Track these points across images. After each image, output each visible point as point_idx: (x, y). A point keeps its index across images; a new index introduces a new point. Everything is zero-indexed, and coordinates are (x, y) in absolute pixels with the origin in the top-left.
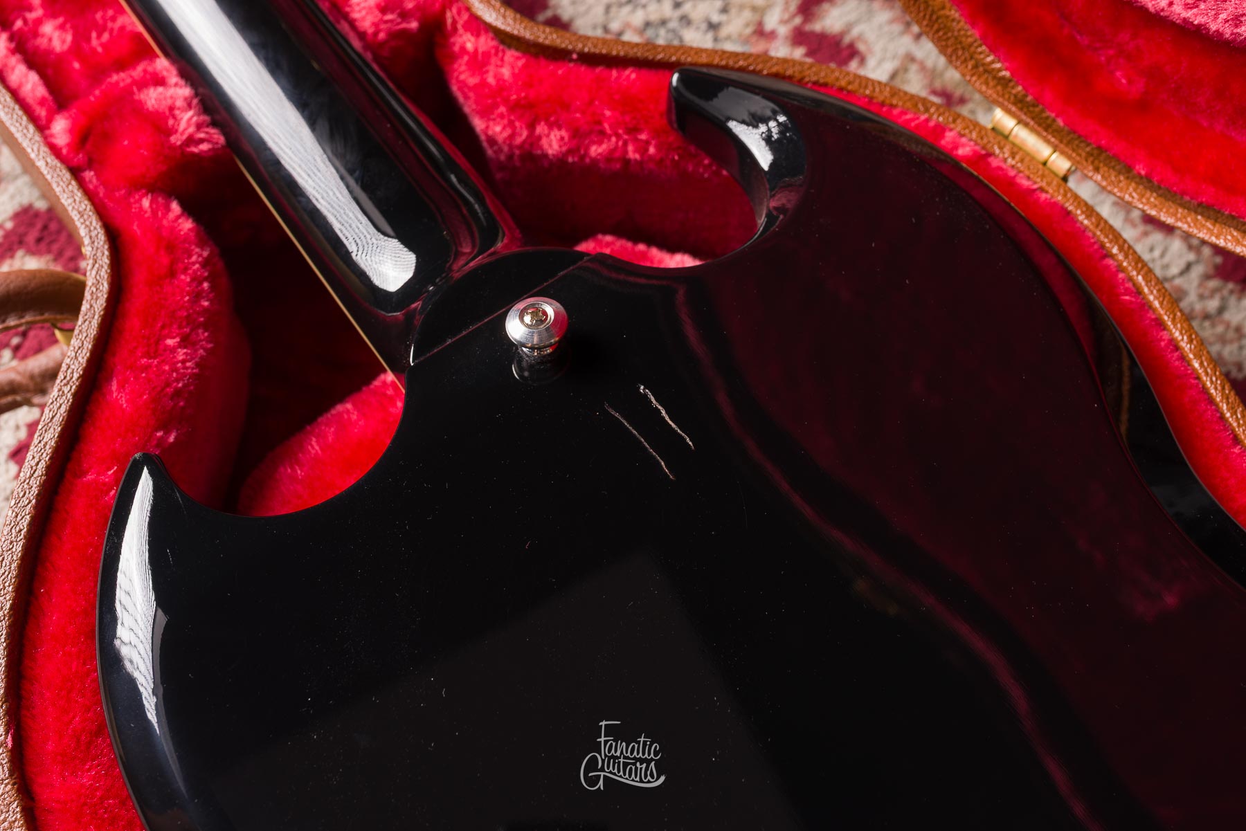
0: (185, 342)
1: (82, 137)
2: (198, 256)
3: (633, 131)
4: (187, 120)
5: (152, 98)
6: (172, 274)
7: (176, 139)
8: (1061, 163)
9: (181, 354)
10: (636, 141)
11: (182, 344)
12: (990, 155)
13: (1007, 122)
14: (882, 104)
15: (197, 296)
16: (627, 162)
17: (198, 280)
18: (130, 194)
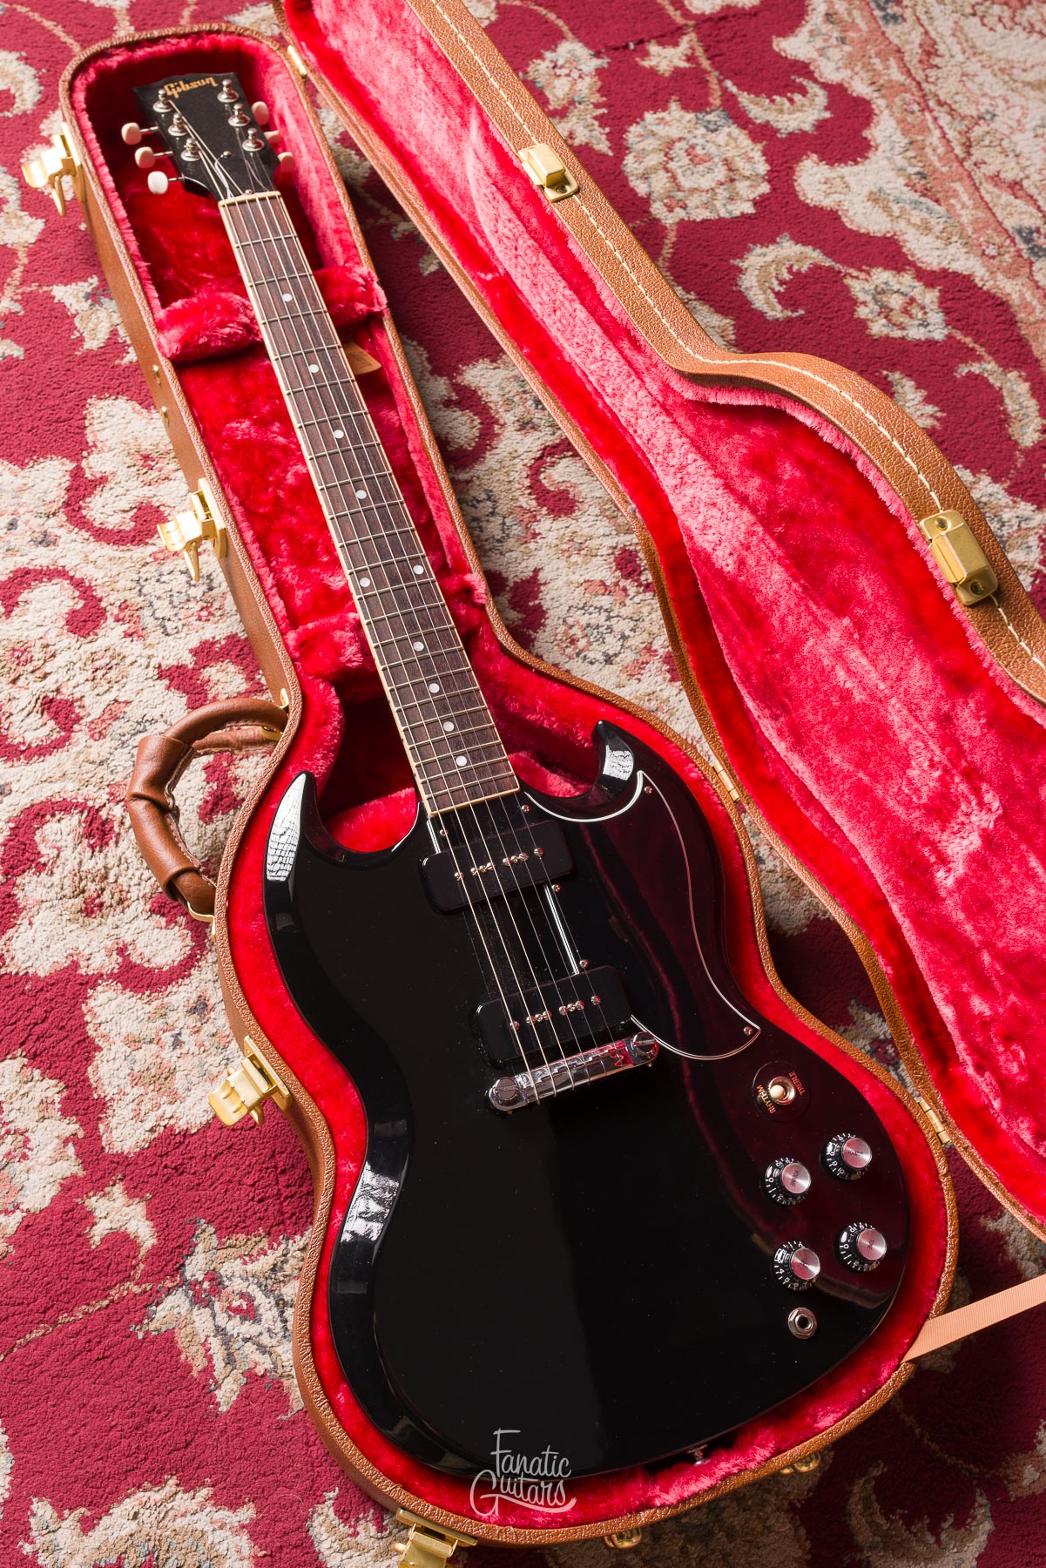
0: (325, 757)
1: (302, 644)
2: (338, 716)
3: (549, 715)
4: (351, 650)
5: (338, 635)
6: (325, 724)
7: (343, 659)
8: (735, 795)
9: (321, 763)
10: (549, 720)
11: (323, 758)
12: (706, 779)
13: (719, 768)
14: (667, 740)
15: (333, 737)
16: (542, 727)
17: (335, 729)
18: (315, 678)
